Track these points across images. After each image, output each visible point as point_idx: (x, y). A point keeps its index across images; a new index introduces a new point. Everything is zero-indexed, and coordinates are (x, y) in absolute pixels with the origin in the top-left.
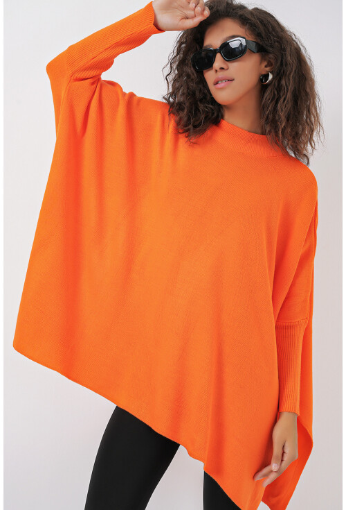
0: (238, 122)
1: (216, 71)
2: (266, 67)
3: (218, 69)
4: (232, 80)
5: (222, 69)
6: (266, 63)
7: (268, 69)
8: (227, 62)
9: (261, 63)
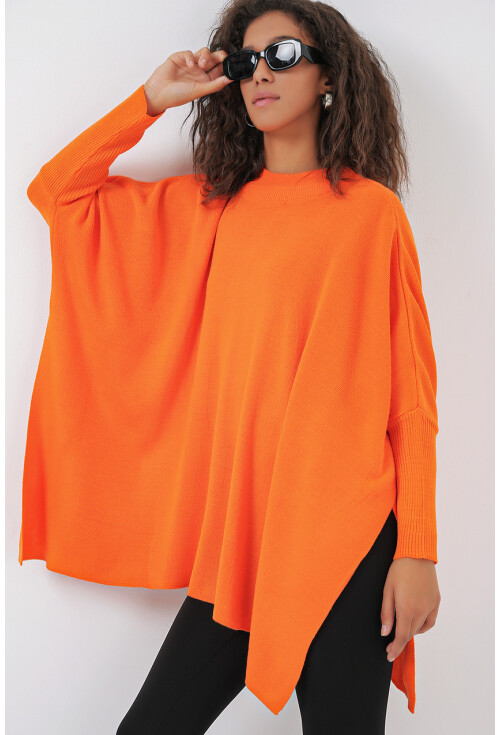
0: (288, 157)
1: (257, 83)
2: (326, 84)
3: (259, 81)
4: (278, 98)
5: (265, 80)
6: (326, 80)
7: (328, 88)
8: (274, 73)
9: (320, 78)
